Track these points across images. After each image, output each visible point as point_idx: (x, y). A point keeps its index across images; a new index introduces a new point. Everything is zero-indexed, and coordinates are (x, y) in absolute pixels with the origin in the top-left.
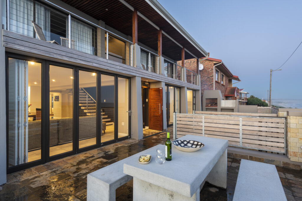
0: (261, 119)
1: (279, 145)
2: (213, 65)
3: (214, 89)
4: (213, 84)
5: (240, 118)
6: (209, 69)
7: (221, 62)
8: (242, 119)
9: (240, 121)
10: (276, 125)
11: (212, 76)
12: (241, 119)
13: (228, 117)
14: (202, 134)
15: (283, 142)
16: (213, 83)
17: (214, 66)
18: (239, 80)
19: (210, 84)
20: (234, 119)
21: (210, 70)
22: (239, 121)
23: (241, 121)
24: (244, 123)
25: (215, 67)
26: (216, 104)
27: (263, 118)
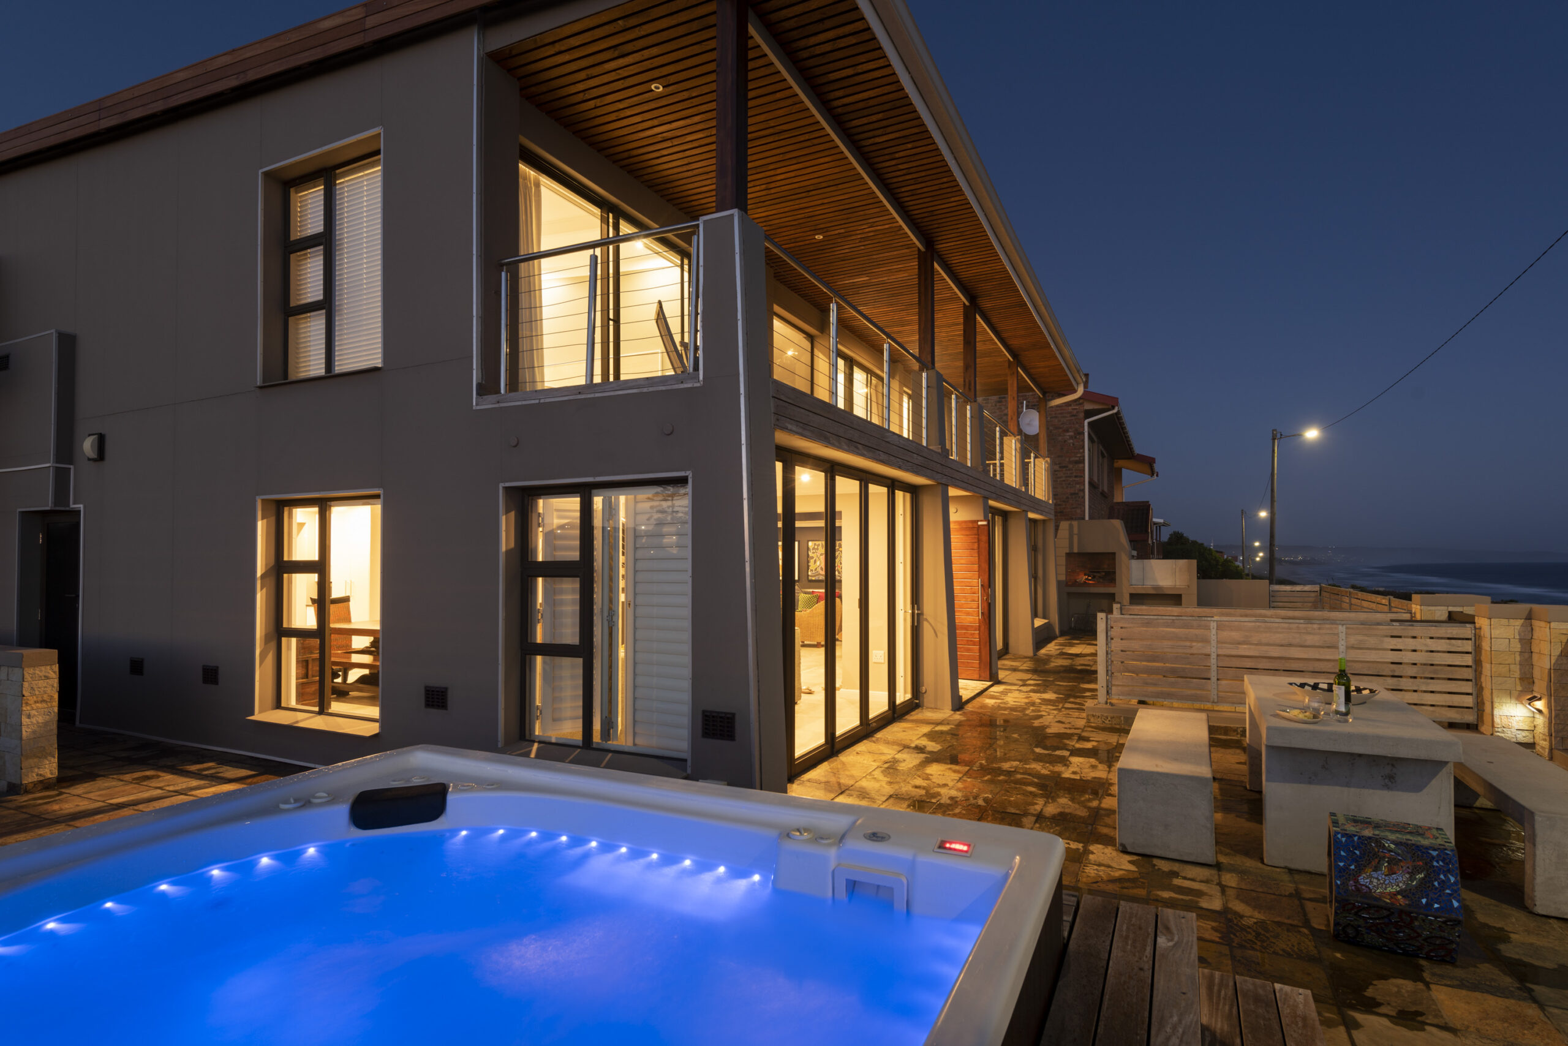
0: (1404, 629)
1: (1457, 700)
2: (1082, 415)
3: (1087, 518)
4: (1081, 494)
5: (1340, 627)
6: (1067, 431)
7: (1113, 408)
8: (1347, 628)
9: (1340, 635)
10: (1450, 644)
11: (1077, 462)
12: (1342, 629)
13: (1301, 626)
14: (1209, 679)
15: (1470, 691)
16: (1083, 490)
17: (1086, 422)
18: (1153, 473)
19: (1072, 494)
20: (1319, 629)
21: (1071, 437)
22: (1338, 634)
23: (1342, 636)
24: (1353, 640)
25: (1089, 423)
26: (1110, 576)
27: (1413, 626)
